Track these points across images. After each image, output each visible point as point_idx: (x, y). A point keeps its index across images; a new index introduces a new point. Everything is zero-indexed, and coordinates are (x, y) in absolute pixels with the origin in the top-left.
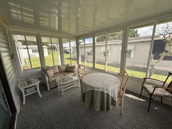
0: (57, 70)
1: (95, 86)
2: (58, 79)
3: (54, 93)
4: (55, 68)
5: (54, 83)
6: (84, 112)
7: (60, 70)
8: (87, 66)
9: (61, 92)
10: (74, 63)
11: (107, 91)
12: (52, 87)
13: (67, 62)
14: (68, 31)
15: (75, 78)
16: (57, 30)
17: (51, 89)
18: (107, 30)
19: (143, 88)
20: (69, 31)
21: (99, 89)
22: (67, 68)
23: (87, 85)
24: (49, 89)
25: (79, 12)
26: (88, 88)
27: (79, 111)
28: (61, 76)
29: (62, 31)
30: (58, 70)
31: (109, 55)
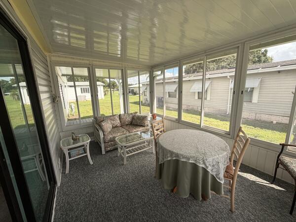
0: (117, 123)
2: (118, 136)
3: (112, 159)
4: (115, 118)
5: (112, 143)
6: (160, 197)
7: (123, 122)
8: (167, 117)
9: (123, 159)
10: (145, 111)
11: (204, 163)
12: (109, 149)
13: (133, 109)
14: (137, 57)
15: (147, 137)
16: (119, 56)
17: (107, 152)
18: (205, 53)
19: (279, 163)
20: (139, 58)
21: (189, 159)
22: (133, 118)
23: (166, 150)
24: (103, 152)
25: (156, 25)
26: (169, 155)
27: (152, 194)
28: (123, 132)
29: (128, 57)
30: (119, 122)
31: (208, 98)
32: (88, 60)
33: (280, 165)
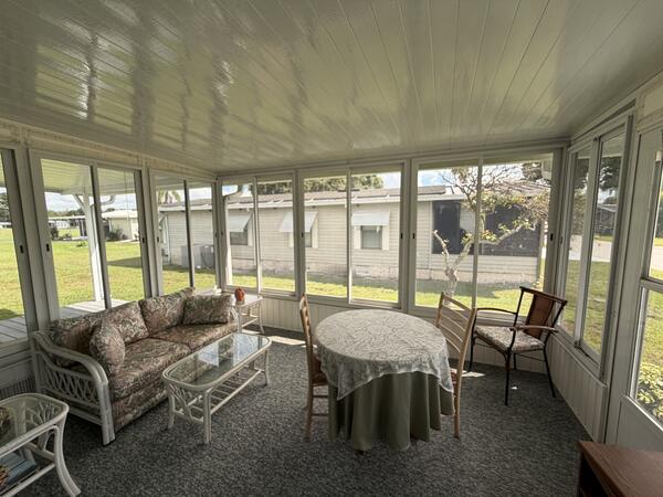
0: (138, 325)
1: (392, 358)
3: (154, 446)
4: (128, 316)
5: (141, 393)
6: (345, 479)
7: (154, 324)
8: (267, 291)
10: (206, 287)
12: (130, 417)
13: (172, 283)
14: (180, 138)
17: (120, 431)
18: (348, 164)
19: (476, 337)
22: (186, 306)
24: (109, 434)
25: (225, 77)
27: (324, 480)
28: (171, 350)
30: (143, 324)
32: (10, 126)
33: (477, 341)
